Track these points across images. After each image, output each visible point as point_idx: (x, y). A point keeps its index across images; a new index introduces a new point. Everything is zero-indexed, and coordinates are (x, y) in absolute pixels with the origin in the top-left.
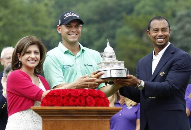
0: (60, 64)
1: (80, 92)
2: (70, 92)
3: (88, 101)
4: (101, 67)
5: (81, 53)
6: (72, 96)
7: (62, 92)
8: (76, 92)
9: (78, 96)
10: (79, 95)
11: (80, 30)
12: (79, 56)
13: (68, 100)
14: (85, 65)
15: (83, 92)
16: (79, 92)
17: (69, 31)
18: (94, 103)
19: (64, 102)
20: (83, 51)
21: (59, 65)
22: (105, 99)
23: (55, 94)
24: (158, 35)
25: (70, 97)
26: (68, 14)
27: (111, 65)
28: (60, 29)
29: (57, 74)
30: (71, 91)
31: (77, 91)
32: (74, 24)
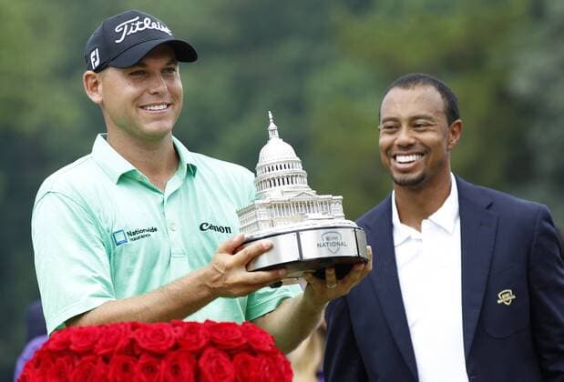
0: (97, 226)
1: (174, 335)
2: (133, 335)
3: (206, 371)
4: (257, 222)
5: (185, 180)
6: (143, 350)
7: (101, 336)
8: (158, 333)
9: (164, 348)
10: (171, 345)
11: (178, 84)
12: (176, 192)
13: (126, 368)
14: (201, 228)
15: (185, 335)
16: (168, 335)
17: (142, 94)
18: (233, 376)
19: (110, 376)
20: (192, 170)
21: (93, 232)
22: (275, 360)
23: (72, 347)
24: (396, 142)
25: (133, 354)
26: (129, 25)
27: (293, 213)
28: (96, 84)
29: (85, 266)
30: (138, 330)
31: (161, 330)
32: (156, 65)
